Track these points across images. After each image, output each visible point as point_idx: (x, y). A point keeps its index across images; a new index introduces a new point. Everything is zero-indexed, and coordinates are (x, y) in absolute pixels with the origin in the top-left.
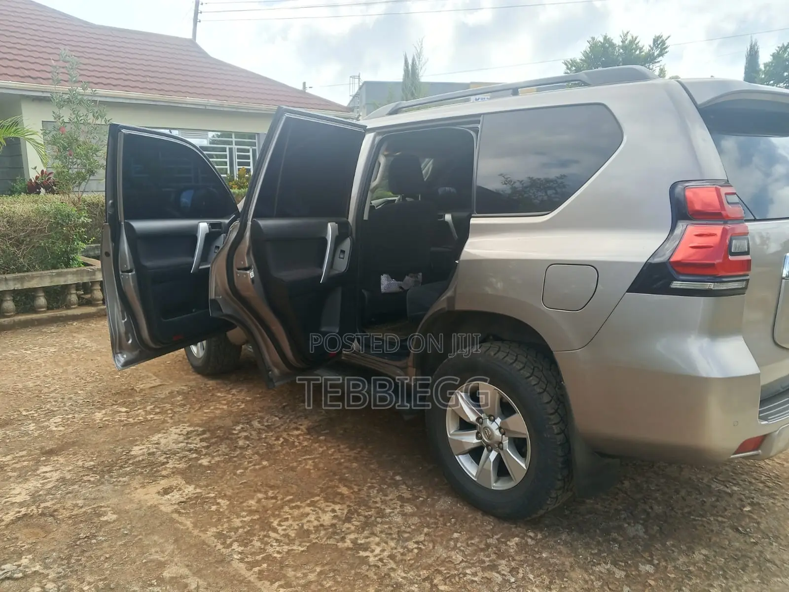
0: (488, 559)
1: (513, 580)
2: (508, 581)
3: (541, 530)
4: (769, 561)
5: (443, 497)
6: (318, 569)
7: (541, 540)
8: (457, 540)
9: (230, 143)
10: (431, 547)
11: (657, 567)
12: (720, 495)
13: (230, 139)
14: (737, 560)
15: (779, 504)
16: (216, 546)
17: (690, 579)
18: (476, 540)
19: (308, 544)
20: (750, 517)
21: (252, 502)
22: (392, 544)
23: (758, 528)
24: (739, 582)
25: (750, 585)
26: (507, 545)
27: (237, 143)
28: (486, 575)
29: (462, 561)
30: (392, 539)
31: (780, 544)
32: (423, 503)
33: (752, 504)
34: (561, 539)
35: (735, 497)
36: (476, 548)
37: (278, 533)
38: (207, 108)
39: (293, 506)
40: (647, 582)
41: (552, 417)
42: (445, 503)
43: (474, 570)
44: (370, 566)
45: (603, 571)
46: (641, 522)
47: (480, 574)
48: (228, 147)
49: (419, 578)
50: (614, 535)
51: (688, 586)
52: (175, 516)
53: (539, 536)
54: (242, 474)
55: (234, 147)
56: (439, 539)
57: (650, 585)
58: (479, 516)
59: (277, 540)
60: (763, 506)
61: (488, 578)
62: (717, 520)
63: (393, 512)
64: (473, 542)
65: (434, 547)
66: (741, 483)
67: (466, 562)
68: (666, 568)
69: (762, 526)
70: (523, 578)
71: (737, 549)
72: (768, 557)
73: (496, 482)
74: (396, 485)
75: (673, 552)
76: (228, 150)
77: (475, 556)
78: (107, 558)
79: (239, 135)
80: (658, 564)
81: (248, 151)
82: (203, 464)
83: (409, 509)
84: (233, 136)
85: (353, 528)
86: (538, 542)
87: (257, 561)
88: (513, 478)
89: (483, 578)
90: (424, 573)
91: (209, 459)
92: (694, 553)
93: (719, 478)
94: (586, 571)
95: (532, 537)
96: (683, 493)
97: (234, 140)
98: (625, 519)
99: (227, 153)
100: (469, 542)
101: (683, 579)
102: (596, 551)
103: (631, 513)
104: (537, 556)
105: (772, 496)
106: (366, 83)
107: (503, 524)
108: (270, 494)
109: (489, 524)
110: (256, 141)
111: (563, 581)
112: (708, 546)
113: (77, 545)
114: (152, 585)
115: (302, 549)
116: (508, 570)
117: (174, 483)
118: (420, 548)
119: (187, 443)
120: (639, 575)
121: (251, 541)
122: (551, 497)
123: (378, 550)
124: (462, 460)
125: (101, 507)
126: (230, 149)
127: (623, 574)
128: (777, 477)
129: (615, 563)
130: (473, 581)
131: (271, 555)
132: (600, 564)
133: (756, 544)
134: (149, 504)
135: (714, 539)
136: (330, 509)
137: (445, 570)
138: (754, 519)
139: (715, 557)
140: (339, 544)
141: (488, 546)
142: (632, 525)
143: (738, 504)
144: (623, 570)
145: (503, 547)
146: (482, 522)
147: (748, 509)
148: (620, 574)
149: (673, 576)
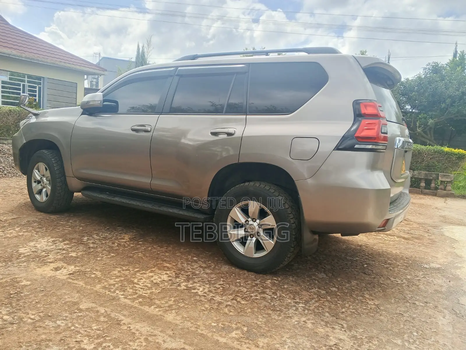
0: (260, 289)
1: (276, 297)
2: (274, 298)
3: (279, 277)
4: (382, 284)
5: (223, 266)
6: (173, 299)
7: (281, 281)
8: (239, 283)
9: (23, 81)
10: (228, 286)
11: (338, 288)
12: (352, 261)
13: (24, 79)
14: (370, 284)
15: (377, 264)
16: (105, 293)
17: (354, 292)
18: (249, 282)
19: (161, 289)
20: (368, 269)
21: (116, 272)
22: (208, 286)
23: (373, 273)
24: (374, 292)
25: (379, 292)
26: (265, 283)
27: (29, 82)
28: (262, 296)
29: (247, 291)
30: (207, 284)
31: (384, 278)
32: (214, 268)
33: (366, 264)
34: (290, 280)
35: (359, 262)
36: (251, 285)
37: (139, 285)
38: (10, 56)
39: (141, 273)
40: (337, 294)
41: (290, 215)
42: (225, 268)
43: (255, 294)
44: (200, 296)
45: (315, 291)
46: (322, 272)
47: (259, 295)
48: (22, 83)
49: (229, 299)
50: (314, 277)
51: (354, 295)
52: (70, 280)
53: (279, 279)
54: (101, 260)
55: (26, 83)
56: (230, 283)
57: (339, 295)
58: (246, 272)
59: (141, 288)
60: (371, 265)
61: (263, 297)
62: (355, 270)
63: (200, 273)
64: (248, 283)
65: (229, 286)
66: (359, 256)
67: (249, 291)
68: (342, 288)
69: (374, 272)
70: (280, 296)
71: (368, 280)
72: (382, 282)
73: (255, 253)
74: (196, 262)
75: (342, 283)
76: (22, 85)
77: (252, 289)
78: (37, 302)
79: (29, 77)
80: (338, 287)
81: (35, 87)
82: (73, 256)
83: (208, 271)
84: (26, 77)
85: (182, 280)
86: (280, 281)
87: (135, 298)
88: (266, 250)
89: (261, 297)
90: (231, 297)
91: (75, 253)
92: (351, 282)
93: (348, 255)
94: (308, 291)
95: (276, 280)
96: (336, 261)
97: (26, 79)
98: (315, 271)
99: (21, 87)
100: (247, 283)
101: (351, 292)
102: (309, 284)
103: (317, 269)
104: (283, 287)
105: (374, 261)
106: (104, 58)
107: (260, 275)
108: (124, 268)
109: (252, 276)
110: (42, 82)
111: (299, 296)
112: (356, 279)
113: (11, 297)
114: (75, 313)
115: (159, 291)
116: (272, 293)
117: (60, 265)
118: (223, 287)
119: (56, 246)
120: (332, 292)
121: (126, 289)
122: (287, 257)
123: (201, 289)
124: (235, 244)
125: (16, 278)
126: (23, 84)
127: (324, 292)
128: (372, 254)
129: (319, 288)
130: (257, 299)
131: (141, 295)
132: (313, 289)
133: (374, 278)
134: (49, 276)
135: (357, 277)
136: (164, 273)
137: (240, 295)
138: (369, 269)
139: (360, 283)
140: (178, 288)
141: (257, 285)
142: (319, 273)
143: (361, 264)
144: (324, 290)
145: (265, 285)
146: (248, 274)
147: (365, 266)
148: (323, 292)
149: (346, 291)
